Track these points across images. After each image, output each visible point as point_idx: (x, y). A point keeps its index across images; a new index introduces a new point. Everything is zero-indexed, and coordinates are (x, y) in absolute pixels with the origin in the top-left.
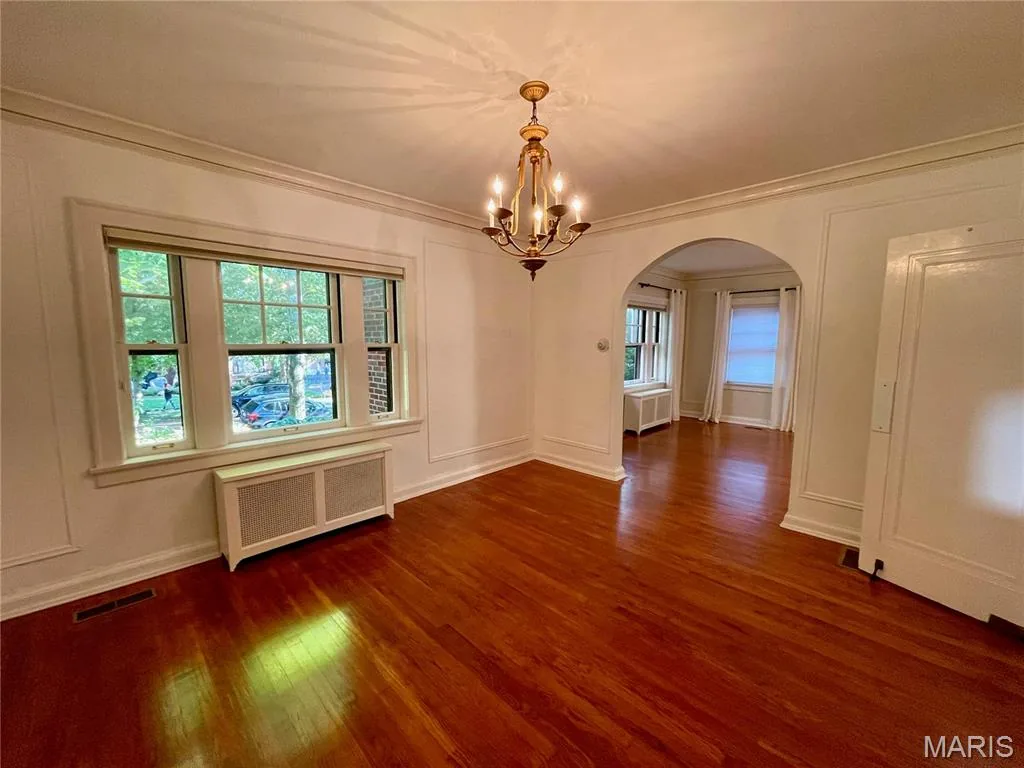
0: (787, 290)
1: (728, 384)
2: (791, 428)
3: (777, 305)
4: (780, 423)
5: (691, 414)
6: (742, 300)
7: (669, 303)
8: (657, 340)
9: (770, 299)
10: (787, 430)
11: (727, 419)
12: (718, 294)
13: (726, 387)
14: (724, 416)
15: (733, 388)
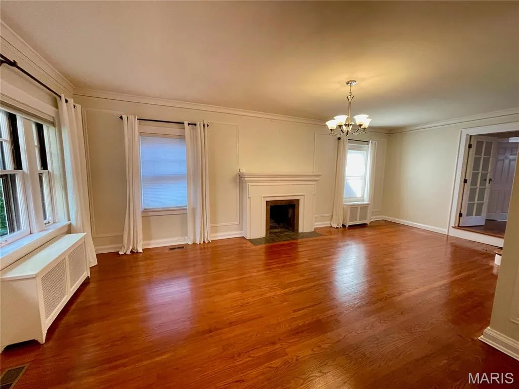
0: (189, 124)
1: (145, 211)
2: (204, 240)
3: (182, 137)
4: (195, 239)
5: (107, 249)
6: (151, 128)
7: (58, 114)
8: (44, 165)
9: (174, 130)
10: (202, 243)
11: (150, 244)
12: (124, 117)
13: (145, 214)
14: (146, 242)
15: (151, 214)
